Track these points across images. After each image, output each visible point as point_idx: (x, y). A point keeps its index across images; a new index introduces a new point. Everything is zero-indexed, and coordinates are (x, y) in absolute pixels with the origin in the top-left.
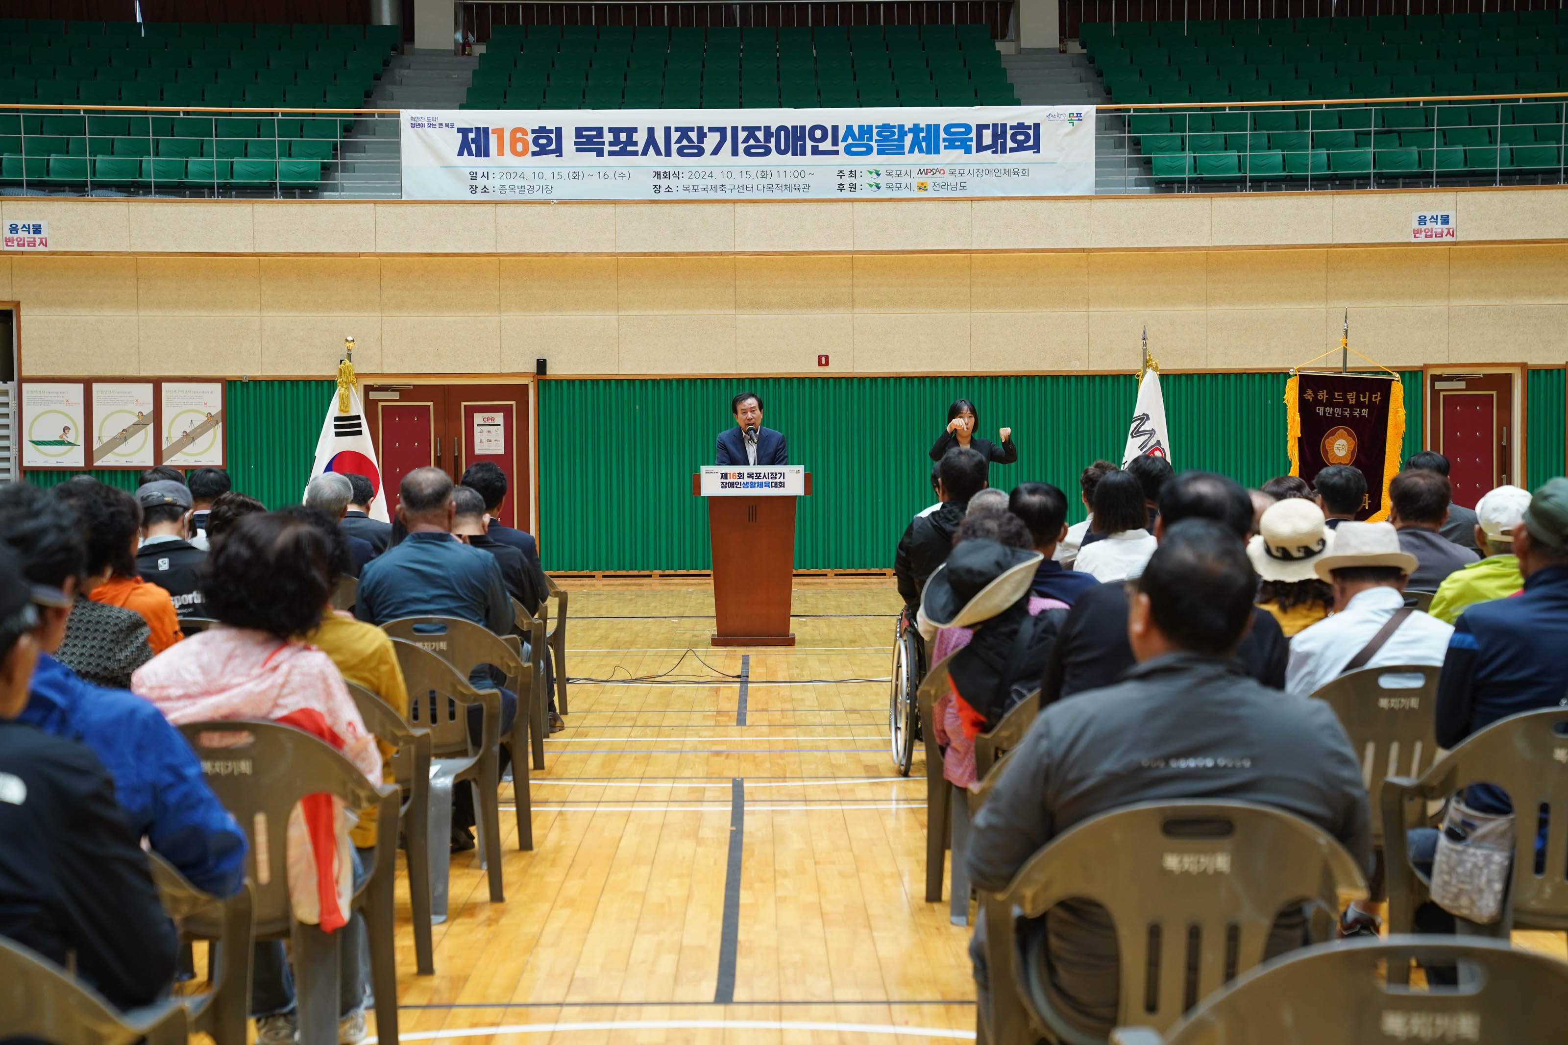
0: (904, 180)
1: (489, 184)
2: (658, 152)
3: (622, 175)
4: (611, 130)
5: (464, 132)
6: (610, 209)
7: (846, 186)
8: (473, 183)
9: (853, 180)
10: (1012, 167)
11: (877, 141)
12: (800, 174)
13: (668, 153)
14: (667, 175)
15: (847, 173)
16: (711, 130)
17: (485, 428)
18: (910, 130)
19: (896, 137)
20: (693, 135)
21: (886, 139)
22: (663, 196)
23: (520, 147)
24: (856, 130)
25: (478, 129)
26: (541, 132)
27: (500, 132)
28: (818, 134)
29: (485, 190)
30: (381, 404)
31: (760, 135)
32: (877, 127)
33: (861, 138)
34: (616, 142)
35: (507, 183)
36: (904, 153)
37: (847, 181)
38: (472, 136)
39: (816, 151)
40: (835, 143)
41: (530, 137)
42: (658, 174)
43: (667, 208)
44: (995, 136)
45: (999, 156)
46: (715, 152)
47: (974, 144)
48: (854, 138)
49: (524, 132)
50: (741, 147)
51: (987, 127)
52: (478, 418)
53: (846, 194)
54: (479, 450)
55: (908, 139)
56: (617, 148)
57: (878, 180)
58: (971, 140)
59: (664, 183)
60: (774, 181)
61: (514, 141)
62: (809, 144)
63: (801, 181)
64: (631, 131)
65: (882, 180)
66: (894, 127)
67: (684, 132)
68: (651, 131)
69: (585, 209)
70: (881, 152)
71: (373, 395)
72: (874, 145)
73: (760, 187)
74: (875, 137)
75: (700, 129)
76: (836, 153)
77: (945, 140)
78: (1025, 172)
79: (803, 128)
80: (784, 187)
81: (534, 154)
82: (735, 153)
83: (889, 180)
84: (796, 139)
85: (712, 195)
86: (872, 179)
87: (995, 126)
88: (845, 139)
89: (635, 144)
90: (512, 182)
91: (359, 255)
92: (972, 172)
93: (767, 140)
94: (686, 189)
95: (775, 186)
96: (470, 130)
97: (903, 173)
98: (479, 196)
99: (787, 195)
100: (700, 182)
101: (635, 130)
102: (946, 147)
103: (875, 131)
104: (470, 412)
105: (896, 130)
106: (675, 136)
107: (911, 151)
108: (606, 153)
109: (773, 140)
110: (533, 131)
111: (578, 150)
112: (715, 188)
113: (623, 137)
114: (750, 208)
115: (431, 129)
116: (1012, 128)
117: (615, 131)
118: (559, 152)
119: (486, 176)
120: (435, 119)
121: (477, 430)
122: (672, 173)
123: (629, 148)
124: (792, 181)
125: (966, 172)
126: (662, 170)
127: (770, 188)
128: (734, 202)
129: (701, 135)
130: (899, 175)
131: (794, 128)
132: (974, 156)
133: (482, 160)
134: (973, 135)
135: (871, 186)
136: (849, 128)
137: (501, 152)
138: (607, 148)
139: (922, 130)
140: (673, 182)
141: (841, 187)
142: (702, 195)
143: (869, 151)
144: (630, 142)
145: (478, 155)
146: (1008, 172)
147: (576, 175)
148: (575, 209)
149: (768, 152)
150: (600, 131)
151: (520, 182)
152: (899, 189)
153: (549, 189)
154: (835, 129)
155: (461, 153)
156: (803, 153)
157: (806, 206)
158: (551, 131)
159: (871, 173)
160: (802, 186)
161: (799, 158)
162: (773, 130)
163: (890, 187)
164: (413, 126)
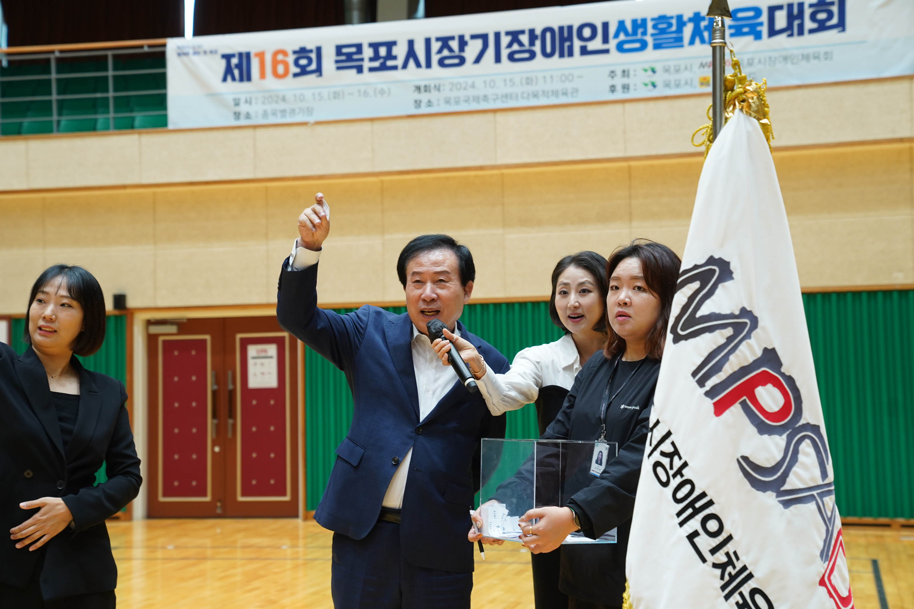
0: (685, 76)
1: (252, 109)
2: (418, 65)
3: (382, 92)
4: (371, 45)
5: (227, 57)
6: (367, 127)
7: (619, 88)
8: (237, 109)
9: (625, 81)
10: (811, 51)
11: (652, 35)
12: (567, 78)
13: (429, 65)
14: (427, 89)
15: (619, 73)
16: (474, 37)
17: (258, 361)
18: (690, 20)
19: (674, 28)
20: (454, 45)
21: (663, 31)
22: (424, 110)
23: (281, 69)
24: (629, 26)
25: (241, 55)
26: (302, 52)
27: (261, 55)
28: (587, 32)
29: (248, 116)
30: (161, 339)
31: (525, 39)
32: (653, 19)
33: (635, 33)
34: (376, 57)
35: (269, 108)
36: (682, 46)
37: (619, 81)
38: (235, 61)
39: (584, 51)
40: (606, 40)
41: (291, 59)
42: (418, 88)
43: (425, 122)
44: (791, 18)
45: (796, 41)
46: (478, 60)
47: (764, 30)
48: (627, 34)
49: (284, 53)
50: (505, 53)
51: (780, 7)
52: (252, 350)
53: (619, 95)
54: (254, 383)
55: (688, 30)
56: (376, 64)
57: (655, 78)
58: (761, 24)
59: (424, 97)
60: (539, 87)
61: (275, 63)
62: (577, 44)
63: (569, 86)
64: (390, 45)
65: (659, 78)
66: (672, 18)
67: (445, 41)
68: (411, 43)
69: (342, 128)
70: (657, 47)
71: (154, 330)
72: (649, 39)
73: (525, 95)
74: (650, 30)
75: (461, 38)
76: (607, 51)
77: (730, 27)
78: (828, 56)
79: (570, 28)
80: (550, 93)
81: (296, 75)
82: (498, 59)
83: (667, 77)
84: (563, 40)
85: (474, 106)
86: (649, 77)
87: (790, 6)
88: (616, 36)
89: (395, 58)
90: (274, 106)
91: (124, 187)
92: (762, 60)
93: (532, 43)
94: (447, 101)
95: (541, 93)
96: (233, 56)
97: (683, 67)
98: (243, 122)
99: (553, 101)
100: (462, 94)
101: (394, 43)
102: (732, 35)
103: (650, 24)
104: (245, 343)
105: (674, 21)
106: (436, 46)
107: (692, 42)
108: (365, 69)
109: (538, 43)
110: (295, 52)
111: (338, 68)
112: (477, 99)
113: (383, 51)
114: (512, 117)
115: (196, 59)
116: (811, 6)
117: (375, 46)
118: (319, 70)
119: (248, 102)
120: (200, 47)
121: (251, 362)
122: (432, 86)
123: (390, 63)
124: (559, 86)
125: (756, 61)
126: (422, 84)
127: (535, 96)
128: (495, 111)
129: (463, 43)
130: (677, 71)
131: (561, 29)
132: (766, 41)
133: (245, 85)
134: (764, 18)
135: (646, 85)
136: (621, 25)
137: (263, 75)
138: (367, 65)
139: (703, 19)
140: (433, 95)
141: (613, 89)
142: (464, 107)
143: (644, 45)
144: (390, 56)
145: (241, 80)
146: (806, 57)
147: (336, 95)
148: (332, 129)
149: (533, 55)
150: (359, 47)
151: (282, 106)
152: (678, 86)
153: (310, 111)
154: (606, 26)
155: (225, 79)
156: (571, 54)
157: (573, 111)
158: (311, 51)
159: (646, 70)
160: (570, 91)
161: (567, 61)
162: (538, 32)
163: (667, 85)
164: (179, 55)
